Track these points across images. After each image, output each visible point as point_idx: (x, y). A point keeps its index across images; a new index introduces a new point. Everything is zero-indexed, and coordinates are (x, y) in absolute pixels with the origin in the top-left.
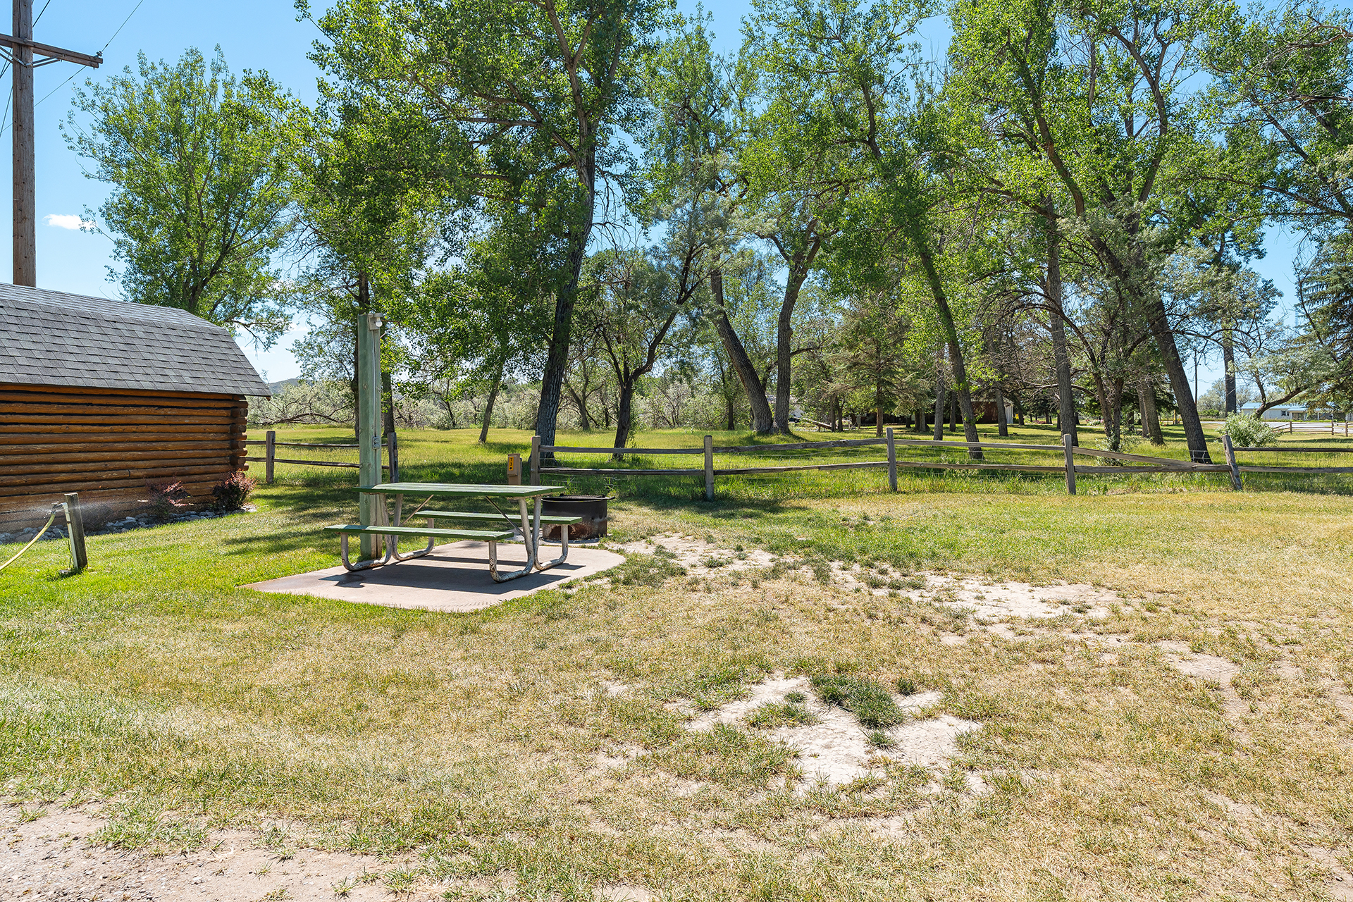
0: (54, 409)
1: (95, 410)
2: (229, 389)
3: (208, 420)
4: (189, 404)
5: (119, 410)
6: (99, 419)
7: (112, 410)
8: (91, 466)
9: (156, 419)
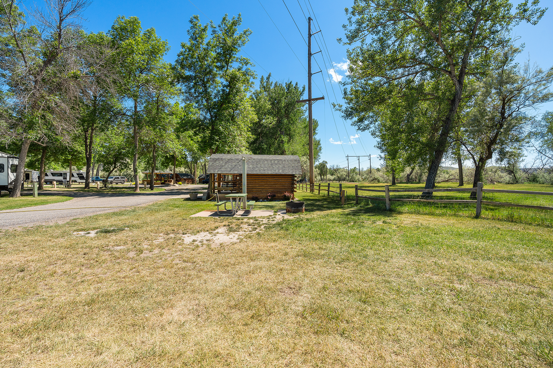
0: (252, 178)
1: (260, 178)
2: (290, 173)
3: (286, 180)
4: (281, 177)
5: (265, 178)
6: (261, 180)
7: (264, 178)
8: (260, 189)
9: (273, 180)
